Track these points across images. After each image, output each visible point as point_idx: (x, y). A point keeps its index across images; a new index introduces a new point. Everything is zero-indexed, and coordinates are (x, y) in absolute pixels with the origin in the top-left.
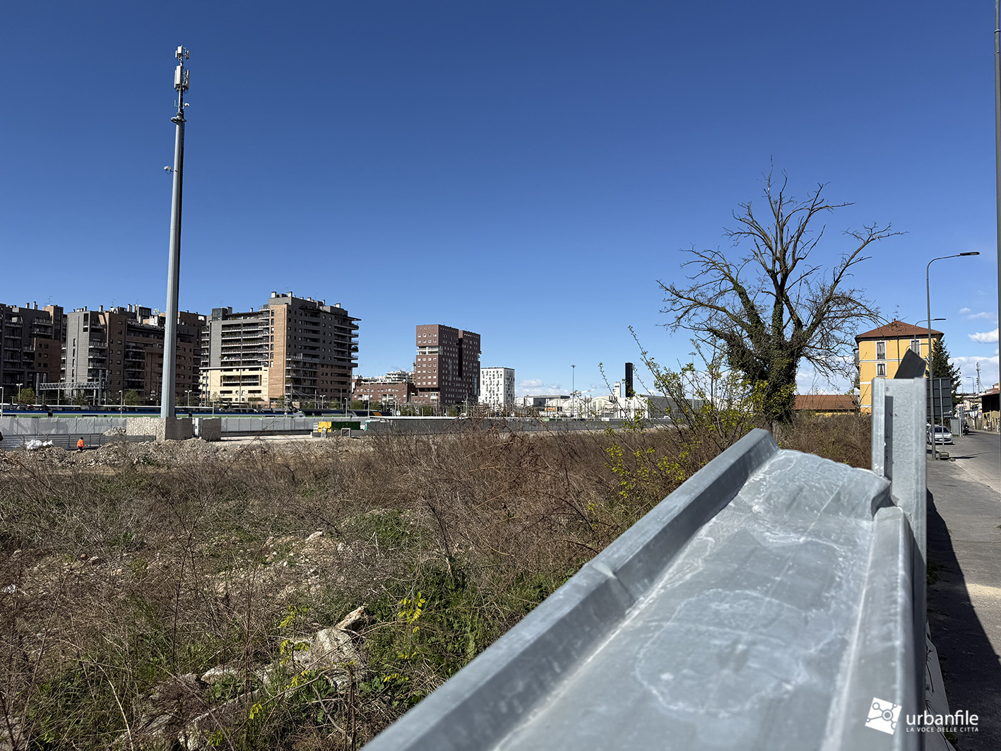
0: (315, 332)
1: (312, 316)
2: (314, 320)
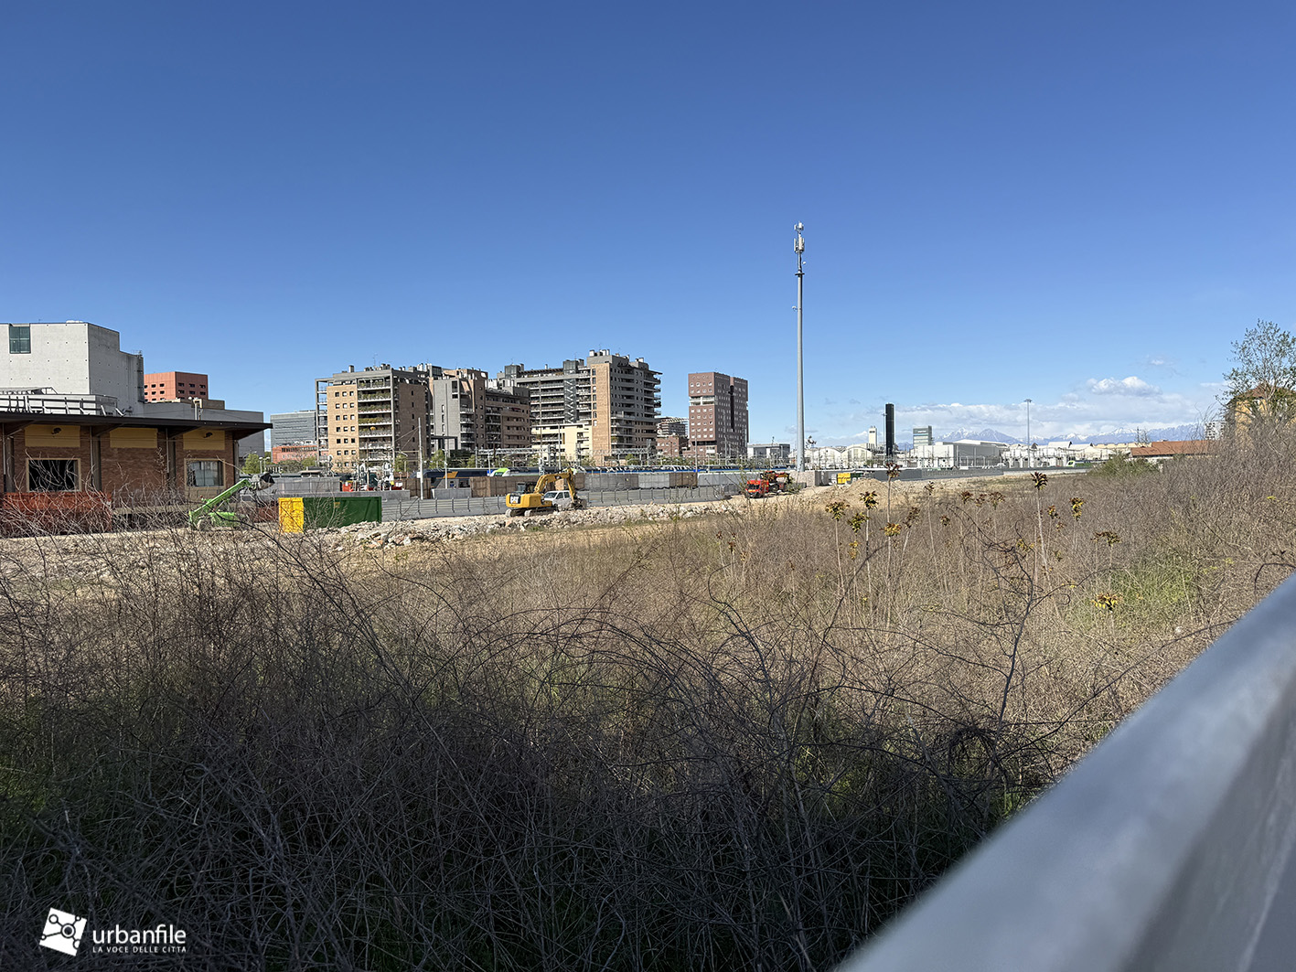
0: (629, 389)
1: (626, 373)
2: (628, 376)
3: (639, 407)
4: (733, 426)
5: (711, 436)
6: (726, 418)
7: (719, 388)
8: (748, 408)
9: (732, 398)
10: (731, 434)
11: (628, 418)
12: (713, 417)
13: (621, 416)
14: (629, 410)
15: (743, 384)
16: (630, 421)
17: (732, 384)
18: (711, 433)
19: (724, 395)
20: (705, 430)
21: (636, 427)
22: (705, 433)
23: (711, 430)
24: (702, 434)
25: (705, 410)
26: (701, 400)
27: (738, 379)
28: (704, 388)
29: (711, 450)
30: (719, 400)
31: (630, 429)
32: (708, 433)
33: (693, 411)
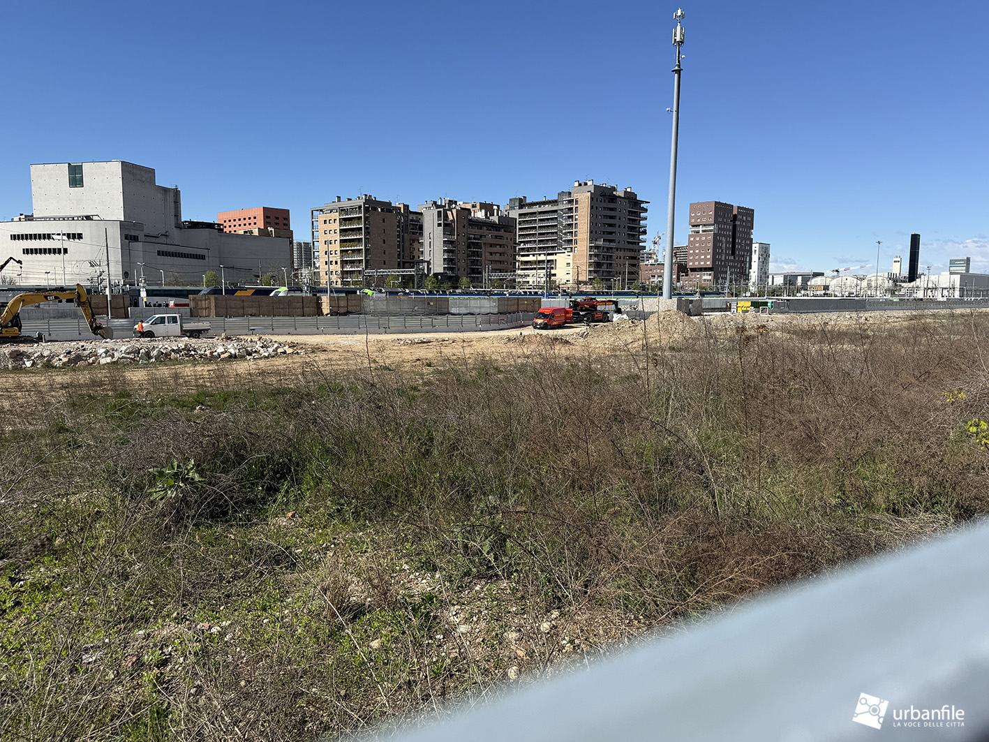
0: (611, 217)
1: (609, 202)
2: (611, 205)
3: (621, 235)
4: (733, 253)
5: (708, 263)
6: (725, 244)
7: (720, 216)
8: (752, 237)
9: (735, 227)
10: (731, 261)
11: (607, 245)
12: (710, 245)
13: (601, 243)
14: (610, 237)
15: (749, 213)
16: (611, 248)
17: (735, 212)
18: (708, 260)
19: (725, 224)
20: (703, 257)
21: (615, 254)
22: (702, 260)
23: (709, 257)
24: (700, 260)
25: (704, 238)
26: (701, 229)
27: (743, 208)
28: (704, 217)
29: (707, 277)
30: (719, 229)
31: (611, 256)
32: (705, 260)
33: (692, 239)
